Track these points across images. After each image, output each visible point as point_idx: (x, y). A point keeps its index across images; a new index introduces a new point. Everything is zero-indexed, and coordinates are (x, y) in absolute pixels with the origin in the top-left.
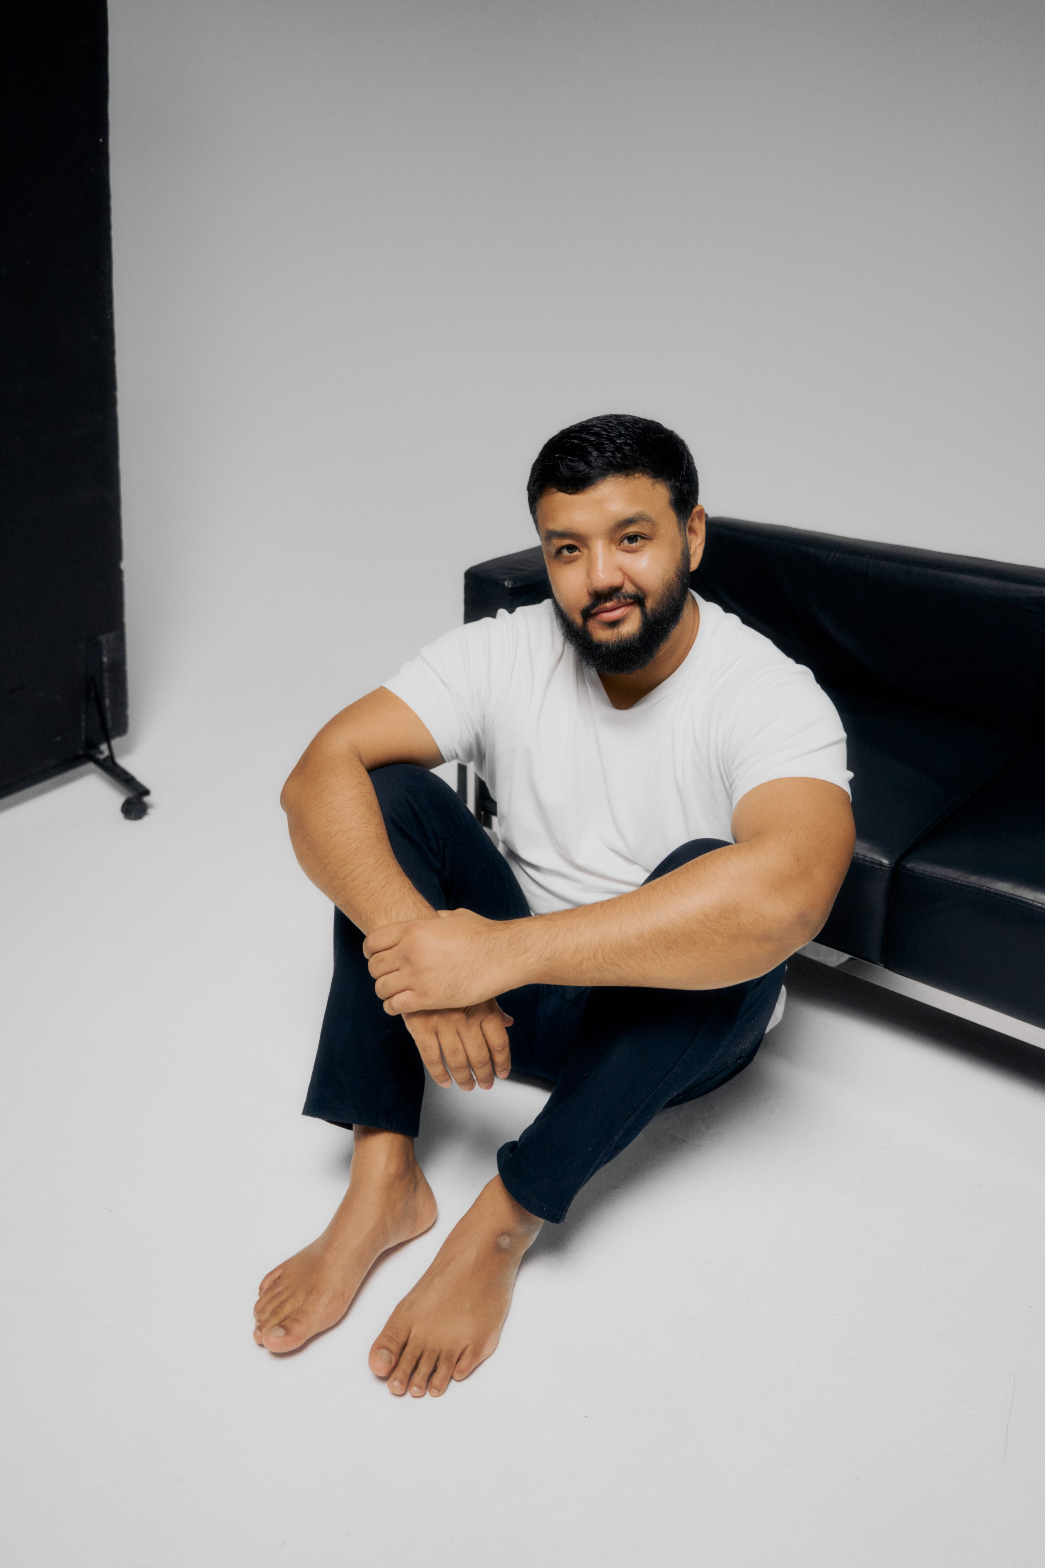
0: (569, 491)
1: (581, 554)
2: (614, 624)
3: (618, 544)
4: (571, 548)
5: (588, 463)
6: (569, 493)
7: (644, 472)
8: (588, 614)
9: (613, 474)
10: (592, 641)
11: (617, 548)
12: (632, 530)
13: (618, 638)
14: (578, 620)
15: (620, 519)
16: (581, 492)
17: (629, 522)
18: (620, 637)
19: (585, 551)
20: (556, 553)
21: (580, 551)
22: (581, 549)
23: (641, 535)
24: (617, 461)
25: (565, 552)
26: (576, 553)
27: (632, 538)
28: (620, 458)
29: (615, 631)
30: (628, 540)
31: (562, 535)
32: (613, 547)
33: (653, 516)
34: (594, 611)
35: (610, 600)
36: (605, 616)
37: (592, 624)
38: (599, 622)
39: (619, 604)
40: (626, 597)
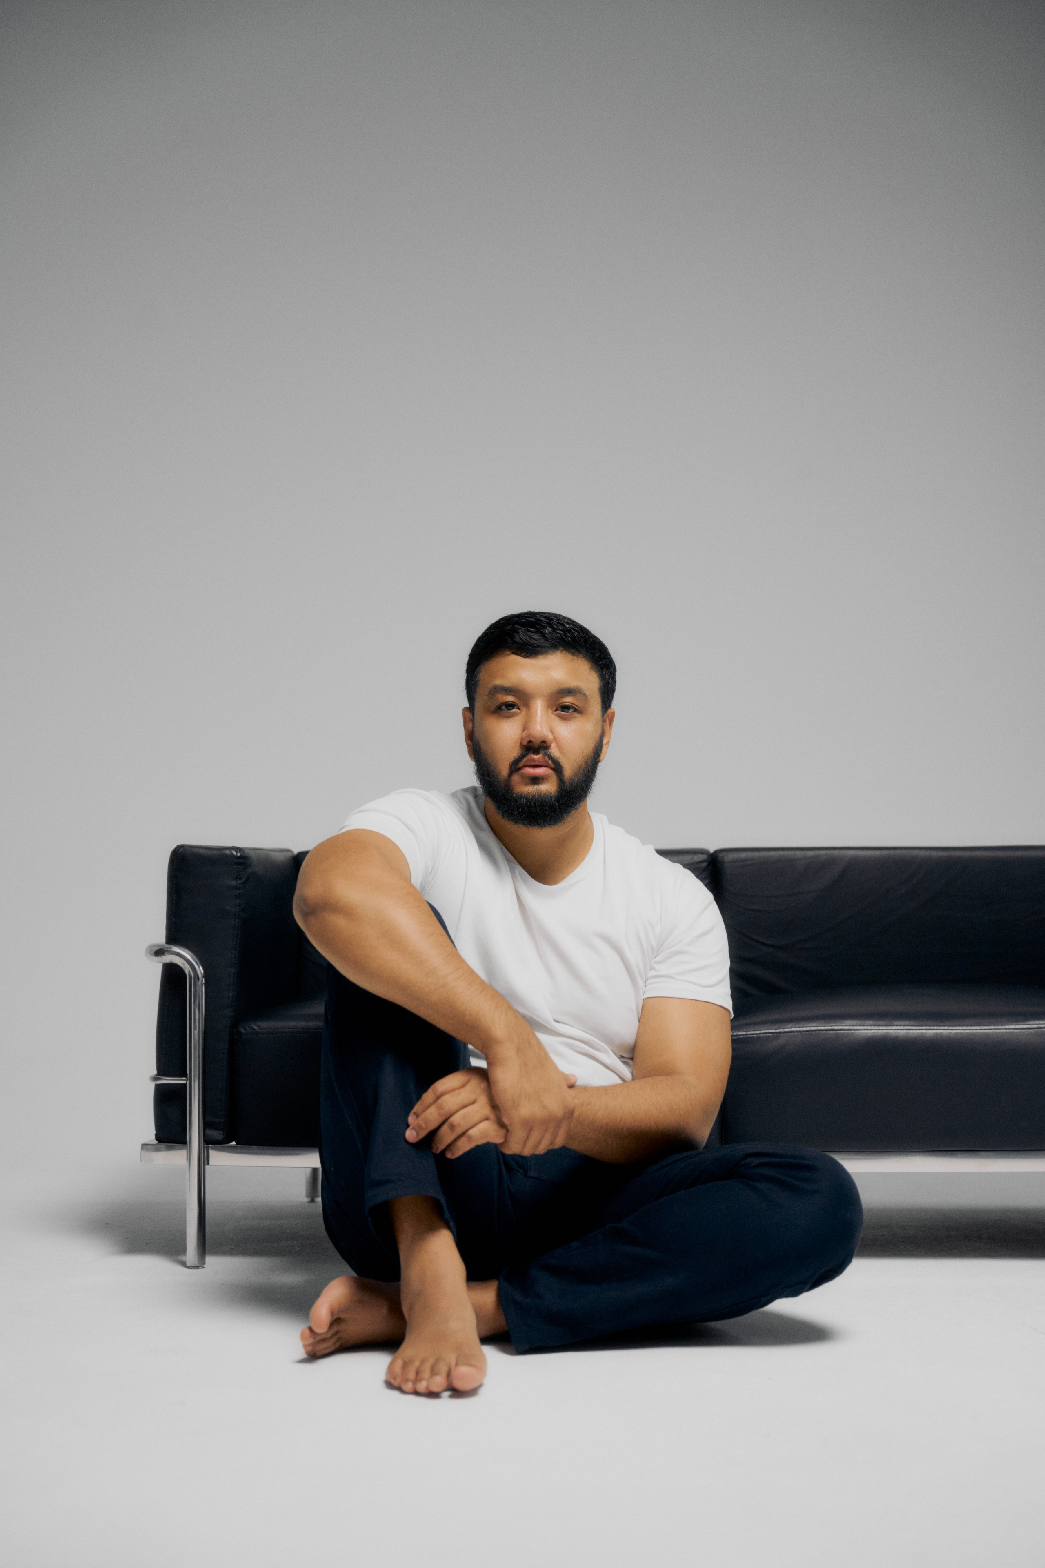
0: (523, 655)
1: (520, 711)
2: (536, 780)
3: (555, 709)
4: (511, 705)
5: (543, 635)
6: (523, 656)
7: (585, 657)
8: (515, 767)
9: (562, 650)
10: (512, 793)
11: (552, 713)
12: (568, 700)
13: (537, 792)
14: (504, 770)
15: (563, 687)
16: (534, 657)
17: (569, 692)
18: (539, 792)
19: (524, 710)
20: (495, 708)
21: (519, 709)
22: (520, 707)
23: (574, 706)
24: (568, 640)
25: (505, 709)
26: (515, 710)
27: (565, 708)
28: (571, 638)
29: (536, 787)
30: (562, 708)
31: (507, 690)
32: (550, 711)
33: (587, 693)
34: (521, 764)
35: (536, 755)
36: (530, 771)
37: (516, 778)
38: (523, 777)
39: (544, 764)
40: (549, 759)
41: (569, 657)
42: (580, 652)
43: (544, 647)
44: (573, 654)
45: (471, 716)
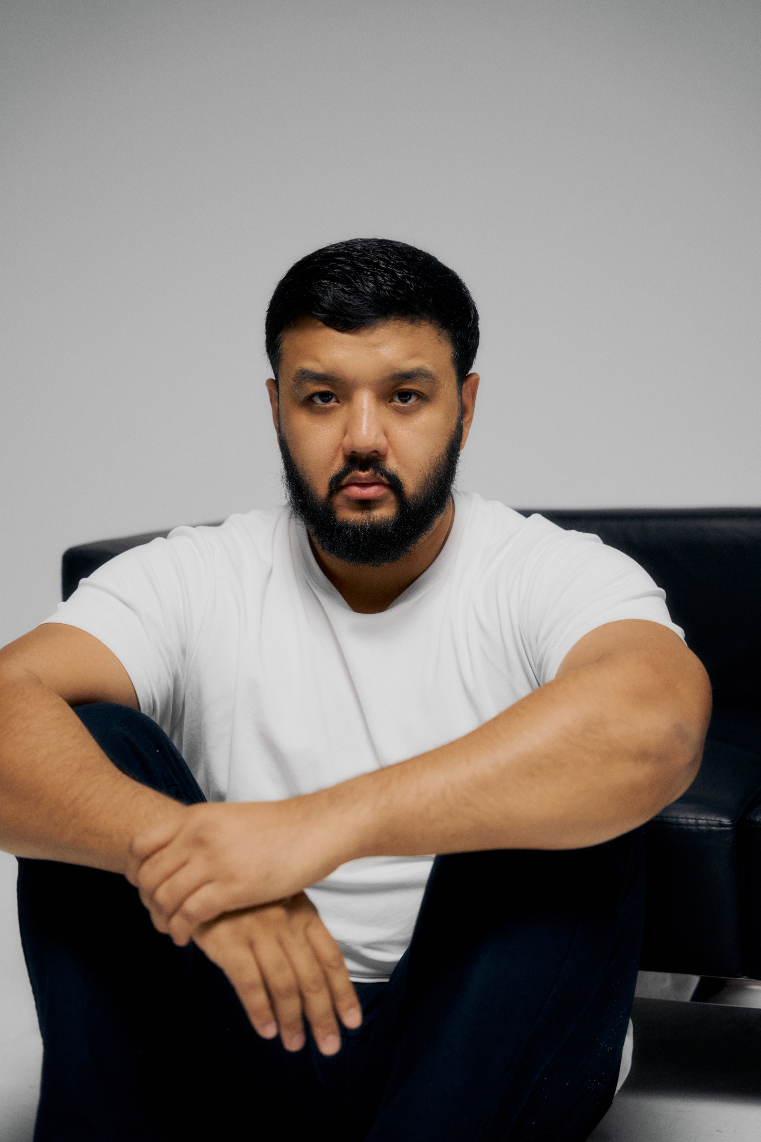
0: (339, 329)
1: (339, 405)
2: (365, 504)
3: (388, 401)
4: (326, 396)
6: (337, 331)
9: (394, 320)
10: (335, 520)
11: (385, 404)
12: (407, 386)
13: (369, 521)
14: (322, 488)
15: (396, 371)
17: (407, 376)
18: (372, 519)
19: (344, 403)
20: (305, 398)
21: (338, 401)
22: (340, 400)
23: (419, 393)
25: (318, 401)
26: (332, 404)
29: (366, 514)
30: (399, 398)
31: (319, 379)
32: (382, 402)
33: (436, 374)
34: (344, 482)
35: (364, 471)
36: (356, 491)
37: (339, 500)
38: (348, 499)
39: (374, 481)
40: (382, 475)
41: (407, 328)
42: (422, 318)
43: (369, 317)
44: (412, 322)
45: (276, 394)
